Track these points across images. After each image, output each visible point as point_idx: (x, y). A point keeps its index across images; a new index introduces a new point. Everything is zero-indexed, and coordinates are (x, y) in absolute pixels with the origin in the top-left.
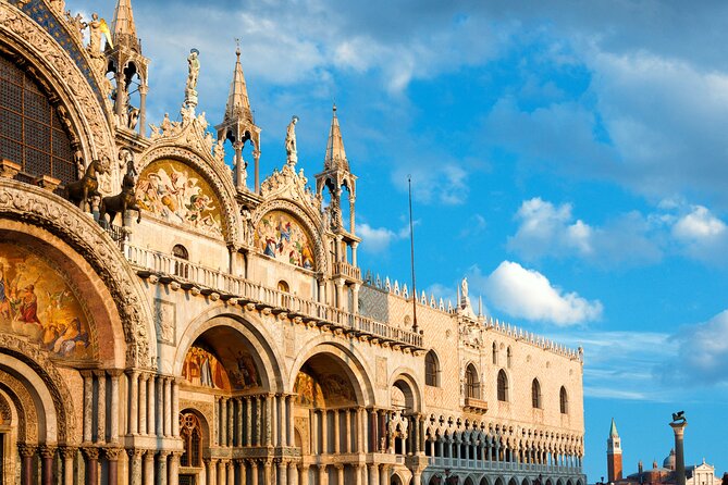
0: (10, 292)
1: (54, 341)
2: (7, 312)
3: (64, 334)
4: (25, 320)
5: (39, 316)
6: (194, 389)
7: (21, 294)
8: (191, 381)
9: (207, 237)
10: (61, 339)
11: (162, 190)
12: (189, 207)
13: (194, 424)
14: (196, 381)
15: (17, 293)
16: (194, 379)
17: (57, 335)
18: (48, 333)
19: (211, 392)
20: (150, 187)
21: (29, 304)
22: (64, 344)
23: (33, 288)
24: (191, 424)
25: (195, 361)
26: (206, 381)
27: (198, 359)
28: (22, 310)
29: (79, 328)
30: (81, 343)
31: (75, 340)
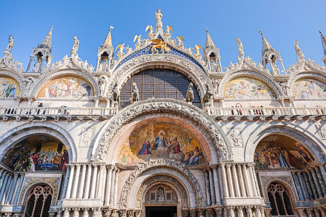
0: (167, 143)
1: (189, 159)
2: (167, 151)
3: (193, 155)
4: (175, 153)
5: (181, 150)
6: (277, 170)
7: (172, 143)
8: (274, 166)
9: (266, 100)
10: (192, 157)
11: (237, 89)
12: (253, 91)
13: (283, 190)
14: (277, 166)
15: (170, 142)
16: (275, 165)
17: (190, 156)
18: (186, 156)
19: (288, 170)
20: (231, 89)
21: (176, 145)
22: (194, 159)
23: (176, 139)
24: (281, 190)
25: (274, 156)
26: (283, 164)
27: (275, 154)
28: (173, 149)
29: (198, 151)
30: (200, 157)
31: (198, 156)
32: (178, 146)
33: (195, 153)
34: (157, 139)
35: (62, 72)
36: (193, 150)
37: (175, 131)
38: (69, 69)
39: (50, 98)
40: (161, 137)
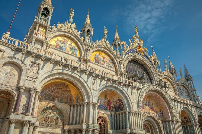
4: (152, 110)
5: (154, 109)
7: (151, 105)
10: (158, 114)
18: (155, 113)
23: (153, 104)
28: (151, 108)
29: (161, 111)
30: (161, 114)
31: (160, 114)
32: (153, 107)
33: (159, 112)
34: (146, 102)
35: (101, 48)
36: (158, 111)
37: (153, 100)
38: (105, 48)
39: (96, 63)
40: (148, 102)
